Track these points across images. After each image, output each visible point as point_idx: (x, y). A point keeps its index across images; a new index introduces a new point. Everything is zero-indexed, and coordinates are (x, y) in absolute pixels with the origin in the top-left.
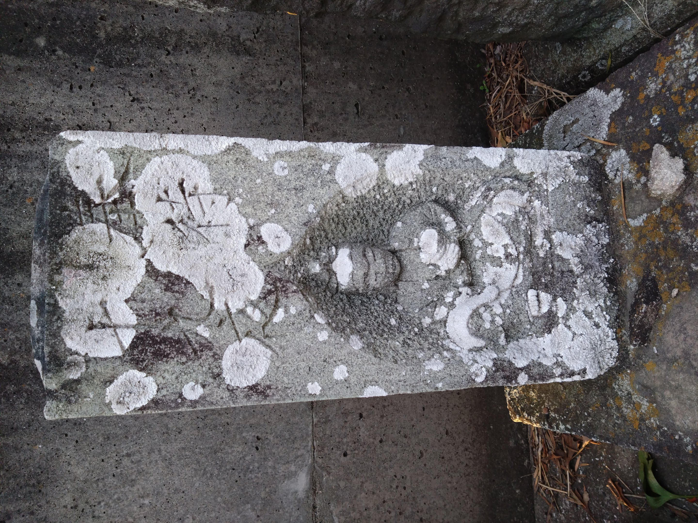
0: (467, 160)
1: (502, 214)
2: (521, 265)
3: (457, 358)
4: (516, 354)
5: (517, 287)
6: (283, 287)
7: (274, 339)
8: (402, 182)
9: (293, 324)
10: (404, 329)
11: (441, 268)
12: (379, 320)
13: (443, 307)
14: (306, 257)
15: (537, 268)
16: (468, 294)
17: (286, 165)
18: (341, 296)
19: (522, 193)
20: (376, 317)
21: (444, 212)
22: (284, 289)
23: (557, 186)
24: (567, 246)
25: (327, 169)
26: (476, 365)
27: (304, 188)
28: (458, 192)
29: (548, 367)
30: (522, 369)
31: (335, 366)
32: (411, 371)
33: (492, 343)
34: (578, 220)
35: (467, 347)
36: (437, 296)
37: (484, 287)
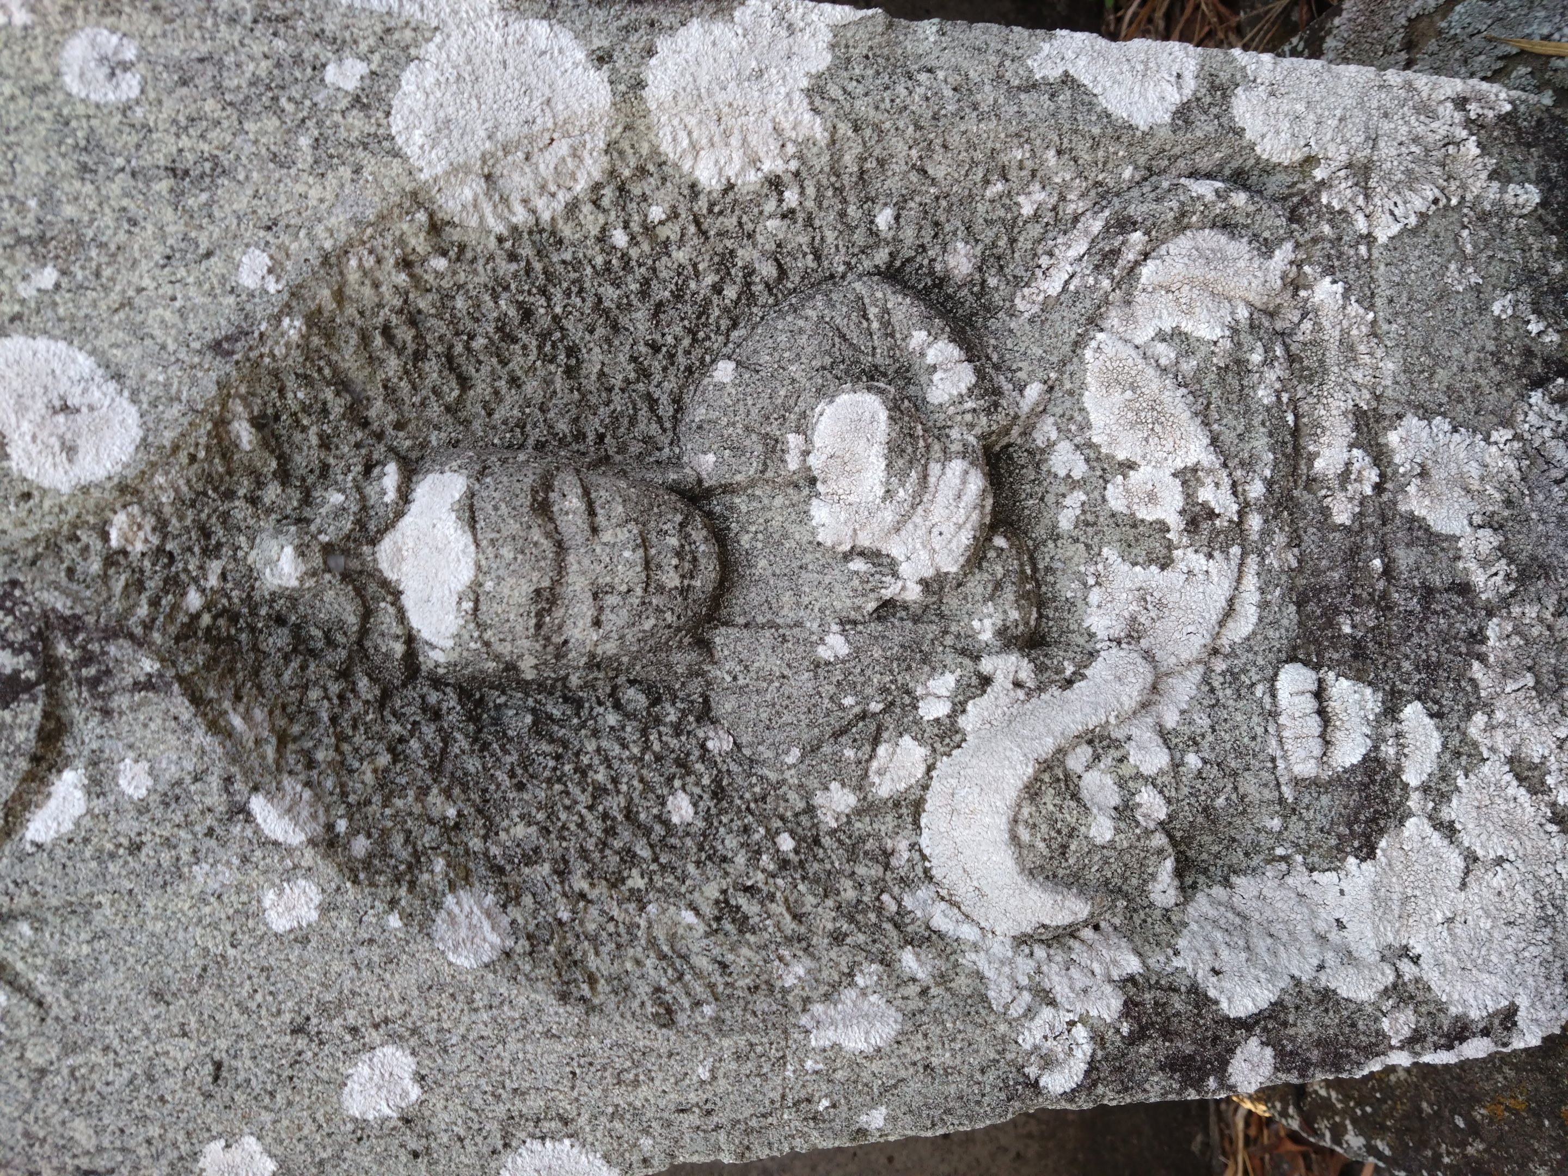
0: (1031, 86)
1: (1175, 336)
2: (1252, 562)
3: (962, 983)
4: (1225, 953)
5: (1233, 654)
6: (87, 659)
7: (25, 928)
8: (731, 172)
9: (136, 848)
10: (732, 842)
11: (904, 569)
12: (614, 804)
13: (907, 740)
14: (240, 511)
15: (1317, 572)
16: (1018, 684)
17: (130, 53)
18: (433, 697)
19: (1266, 248)
20: (599, 792)
21: (925, 322)
22: (91, 671)
23: (1413, 221)
24: (1451, 482)
25: (351, 84)
26: (1047, 1013)
27: (218, 169)
28: (988, 235)
29: (1360, 1007)
30: (1247, 1025)
31: (350, 1056)
32: (738, 1057)
33: (1121, 903)
34: (1493, 372)
35: (1006, 928)
36: (884, 690)
37: (1092, 655)
